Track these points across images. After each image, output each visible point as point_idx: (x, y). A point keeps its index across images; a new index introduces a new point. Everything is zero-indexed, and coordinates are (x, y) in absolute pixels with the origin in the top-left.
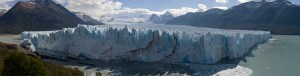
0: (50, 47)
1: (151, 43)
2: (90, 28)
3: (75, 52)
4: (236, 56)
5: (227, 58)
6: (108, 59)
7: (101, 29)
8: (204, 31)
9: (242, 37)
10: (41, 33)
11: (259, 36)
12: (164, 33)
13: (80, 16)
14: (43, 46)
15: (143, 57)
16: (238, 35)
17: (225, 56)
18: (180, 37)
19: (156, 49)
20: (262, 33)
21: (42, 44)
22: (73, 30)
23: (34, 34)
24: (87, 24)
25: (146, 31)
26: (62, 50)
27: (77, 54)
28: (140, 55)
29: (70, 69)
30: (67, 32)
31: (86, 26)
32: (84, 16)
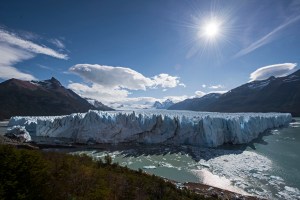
0: (53, 134)
1: (155, 126)
2: (101, 114)
3: (84, 137)
4: (241, 141)
5: (230, 143)
6: (116, 142)
7: (112, 115)
8: (203, 115)
9: (247, 120)
10: (42, 118)
11: (272, 119)
12: (166, 117)
13: (92, 102)
14: (44, 134)
15: (148, 139)
16: (241, 118)
17: (227, 141)
18: (181, 120)
19: (160, 132)
20: (276, 115)
21: (42, 132)
22: (83, 115)
23: (31, 120)
24: (99, 109)
25: (150, 116)
26: (69, 136)
27: (87, 139)
28: (146, 137)
29: (76, 156)
30: (76, 117)
31: (97, 112)
32: (96, 102)
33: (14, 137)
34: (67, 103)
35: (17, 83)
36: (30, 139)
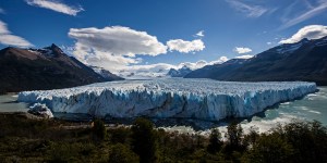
0: (70, 110)
1: (165, 102)
3: (101, 113)
6: (131, 116)
9: (253, 95)
13: (98, 71)
14: (62, 110)
17: (230, 115)
21: (60, 108)
26: (86, 111)
27: (104, 115)
30: (92, 94)
32: (103, 71)
33: (38, 114)
34: (72, 73)
35: (15, 52)
36: (52, 116)
